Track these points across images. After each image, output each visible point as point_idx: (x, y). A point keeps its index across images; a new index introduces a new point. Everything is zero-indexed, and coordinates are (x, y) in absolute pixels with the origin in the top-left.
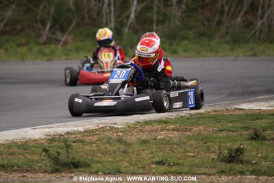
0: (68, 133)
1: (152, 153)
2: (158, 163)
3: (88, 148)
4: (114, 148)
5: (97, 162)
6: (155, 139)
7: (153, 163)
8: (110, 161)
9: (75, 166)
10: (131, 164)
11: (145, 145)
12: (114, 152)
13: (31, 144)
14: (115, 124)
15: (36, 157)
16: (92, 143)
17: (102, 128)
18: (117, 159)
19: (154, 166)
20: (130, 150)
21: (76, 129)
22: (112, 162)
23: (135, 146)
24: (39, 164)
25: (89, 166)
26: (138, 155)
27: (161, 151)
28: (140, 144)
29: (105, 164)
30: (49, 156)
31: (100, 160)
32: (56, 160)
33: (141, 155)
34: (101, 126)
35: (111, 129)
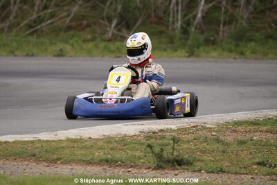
0: (161, 131)
1: (251, 153)
2: (259, 164)
3: (186, 146)
4: (212, 147)
5: (199, 160)
6: (252, 140)
7: (254, 164)
8: (211, 160)
9: (178, 163)
10: (232, 164)
11: (243, 146)
12: (213, 152)
13: (129, 140)
14: (204, 123)
15: (138, 154)
16: (189, 142)
17: (194, 127)
18: (217, 158)
19: (255, 167)
20: (229, 150)
21: (169, 127)
22: (213, 161)
23: (233, 146)
24: (141, 161)
25: (191, 164)
26: (237, 155)
27: (260, 152)
28: (238, 144)
29: (207, 163)
30: (153, 152)
31: (201, 158)
32: (159, 157)
33: (240, 155)
34: (192, 125)
35: (204, 128)
